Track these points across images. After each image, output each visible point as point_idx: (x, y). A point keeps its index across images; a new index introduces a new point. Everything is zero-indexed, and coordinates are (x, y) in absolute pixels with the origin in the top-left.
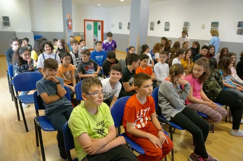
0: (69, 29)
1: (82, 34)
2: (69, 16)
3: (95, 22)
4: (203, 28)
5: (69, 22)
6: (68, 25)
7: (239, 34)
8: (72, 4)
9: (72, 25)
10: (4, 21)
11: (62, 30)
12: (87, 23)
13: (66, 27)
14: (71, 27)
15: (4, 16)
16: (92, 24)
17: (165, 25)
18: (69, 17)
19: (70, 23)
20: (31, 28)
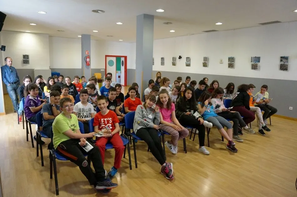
0: (87, 65)
1: (104, 70)
2: (88, 52)
3: (118, 58)
4: (221, 62)
5: (87, 58)
6: (86, 62)
7: (253, 69)
8: (91, 41)
9: (90, 61)
10: (24, 59)
11: (80, 67)
12: (109, 59)
13: (84, 64)
14: (88, 63)
15: (25, 54)
16: (114, 59)
17: (187, 60)
18: (87, 54)
19: (88, 60)
20: (49, 65)
